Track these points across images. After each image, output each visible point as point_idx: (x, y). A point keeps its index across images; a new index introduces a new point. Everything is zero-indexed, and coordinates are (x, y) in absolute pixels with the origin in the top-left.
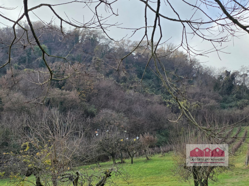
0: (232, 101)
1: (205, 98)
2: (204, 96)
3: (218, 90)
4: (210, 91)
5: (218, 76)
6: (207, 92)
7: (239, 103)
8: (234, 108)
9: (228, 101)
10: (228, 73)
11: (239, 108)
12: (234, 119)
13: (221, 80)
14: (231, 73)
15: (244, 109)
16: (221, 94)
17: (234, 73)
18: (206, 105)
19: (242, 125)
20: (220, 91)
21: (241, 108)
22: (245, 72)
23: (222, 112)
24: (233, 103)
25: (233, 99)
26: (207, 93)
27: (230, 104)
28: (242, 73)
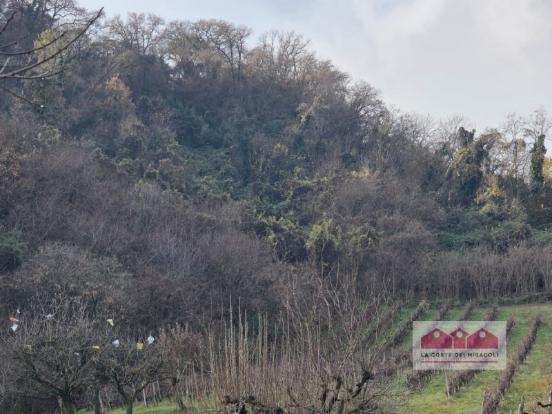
0: (475, 226)
1: (392, 214)
2: (390, 208)
3: (436, 190)
4: (409, 191)
5: (440, 143)
6: (398, 196)
7: (494, 232)
8: (478, 249)
9: (464, 225)
10: (466, 136)
11: (496, 247)
12: (477, 282)
13: (446, 157)
14: (477, 136)
15: (510, 250)
16: (443, 202)
17: (486, 136)
18: (395, 236)
19: (502, 304)
20: (442, 191)
21: (500, 247)
22: (520, 136)
23: (442, 261)
24: (477, 231)
25: (480, 220)
26: (400, 198)
27: (470, 236)
28: (509, 138)
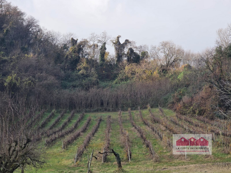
0: (76, 79)
1: (42, 73)
2: (41, 70)
3: (61, 63)
4: (49, 63)
5: (63, 44)
7: (84, 82)
8: (77, 89)
9: (72, 78)
10: (74, 42)
11: (84, 88)
12: (76, 102)
13: (66, 50)
14: (78, 42)
15: (90, 90)
16: (63, 69)
17: (82, 42)
18: (43, 82)
19: (86, 112)
20: (63, 64)
21: (86, 88)
22: (96, 43)
23: (62, 93)
24: (77, 81)
25: (78, 77)
26: (45, 66)
27: (74, 83)
28: (91, 43)
